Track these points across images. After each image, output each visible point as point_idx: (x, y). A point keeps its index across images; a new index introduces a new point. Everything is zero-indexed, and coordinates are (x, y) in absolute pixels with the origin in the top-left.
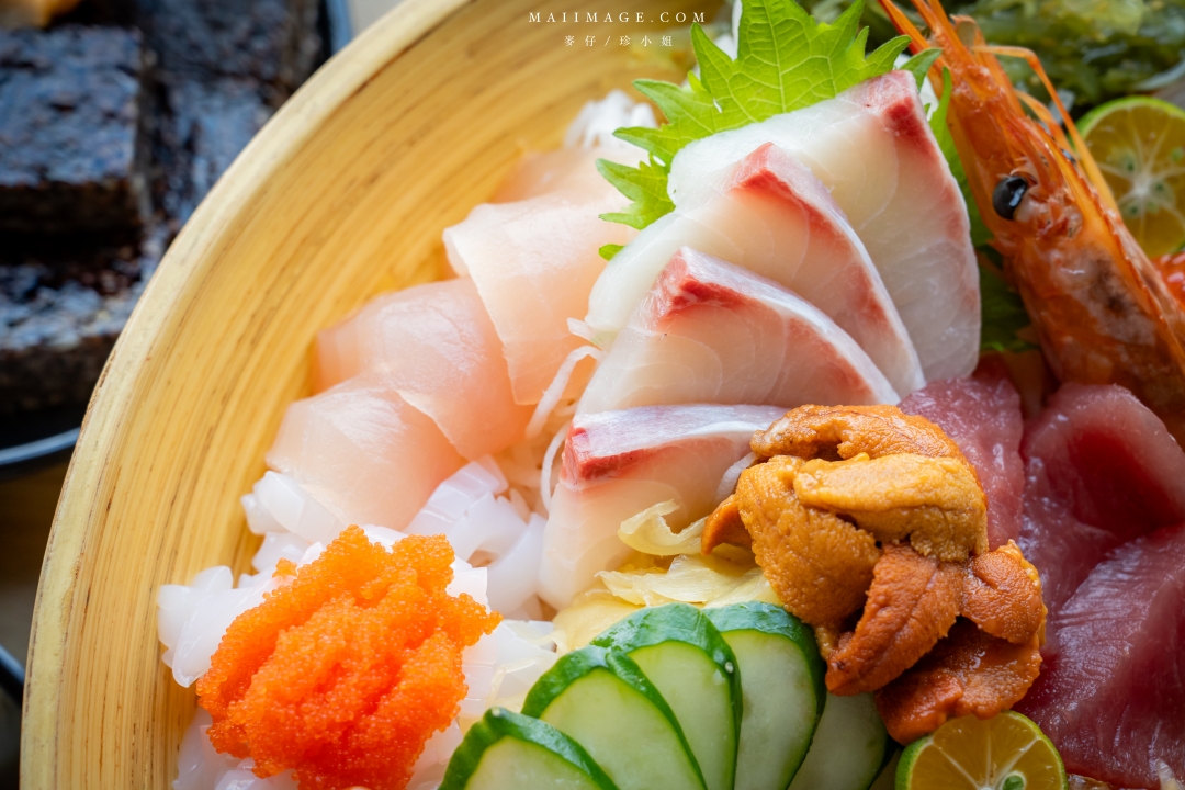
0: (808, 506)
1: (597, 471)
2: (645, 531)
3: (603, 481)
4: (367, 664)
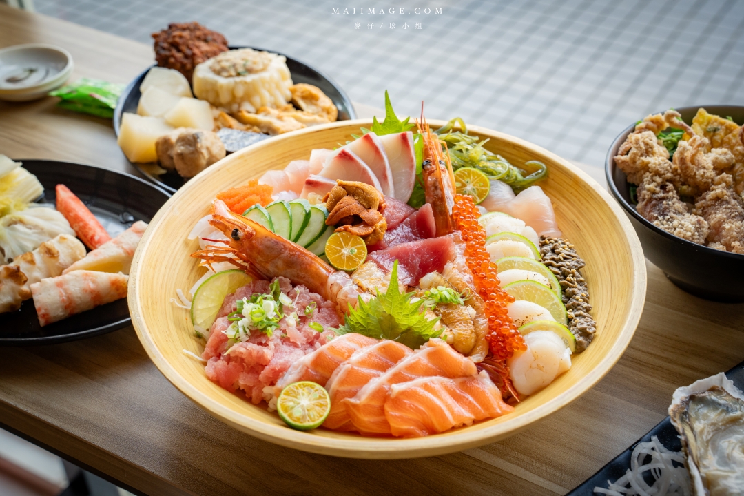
1: (309, 183)
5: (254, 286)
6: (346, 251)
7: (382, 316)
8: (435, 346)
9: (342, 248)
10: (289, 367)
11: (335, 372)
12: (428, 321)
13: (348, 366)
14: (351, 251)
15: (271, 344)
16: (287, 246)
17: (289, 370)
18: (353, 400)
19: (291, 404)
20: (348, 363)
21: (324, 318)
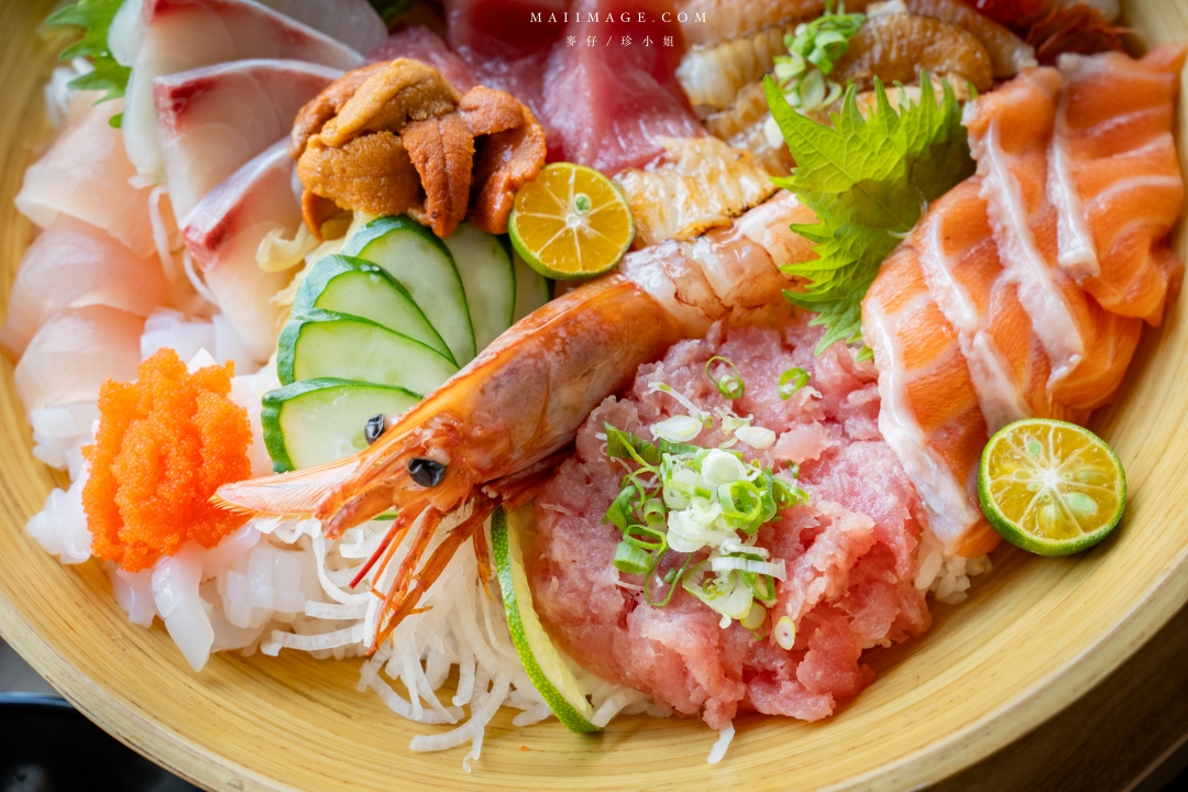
0: (340, 146)
1: (216, 240)
2: (275, 254)
3: (224, 245)
4: (175, 440)
5: (567, 505)
6: (575, 221)
7: (848, 207)
8: (987, 123)
9: (562, 224)
10: (912, 485)
11: (978, 379)
12: (917, 105)
13: (980, 340)
14: (581, 206)
15: (827, 508)
16: (534, 350)
17: (923, 489)
18: (1060, 372)
19: (1050, 512)
20: (972, 336)
21: (752, 360)
